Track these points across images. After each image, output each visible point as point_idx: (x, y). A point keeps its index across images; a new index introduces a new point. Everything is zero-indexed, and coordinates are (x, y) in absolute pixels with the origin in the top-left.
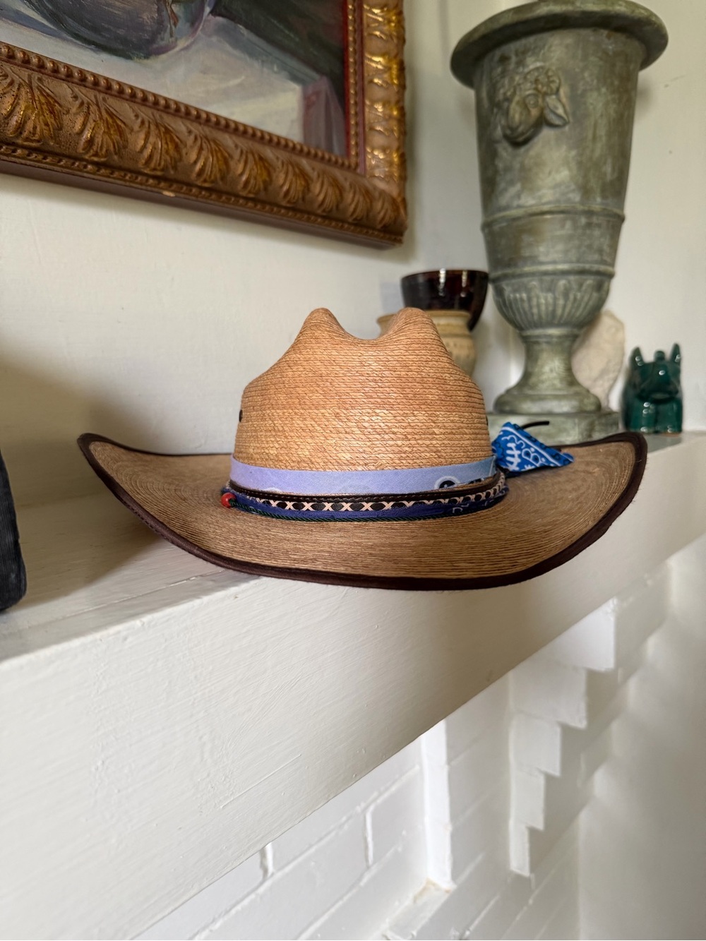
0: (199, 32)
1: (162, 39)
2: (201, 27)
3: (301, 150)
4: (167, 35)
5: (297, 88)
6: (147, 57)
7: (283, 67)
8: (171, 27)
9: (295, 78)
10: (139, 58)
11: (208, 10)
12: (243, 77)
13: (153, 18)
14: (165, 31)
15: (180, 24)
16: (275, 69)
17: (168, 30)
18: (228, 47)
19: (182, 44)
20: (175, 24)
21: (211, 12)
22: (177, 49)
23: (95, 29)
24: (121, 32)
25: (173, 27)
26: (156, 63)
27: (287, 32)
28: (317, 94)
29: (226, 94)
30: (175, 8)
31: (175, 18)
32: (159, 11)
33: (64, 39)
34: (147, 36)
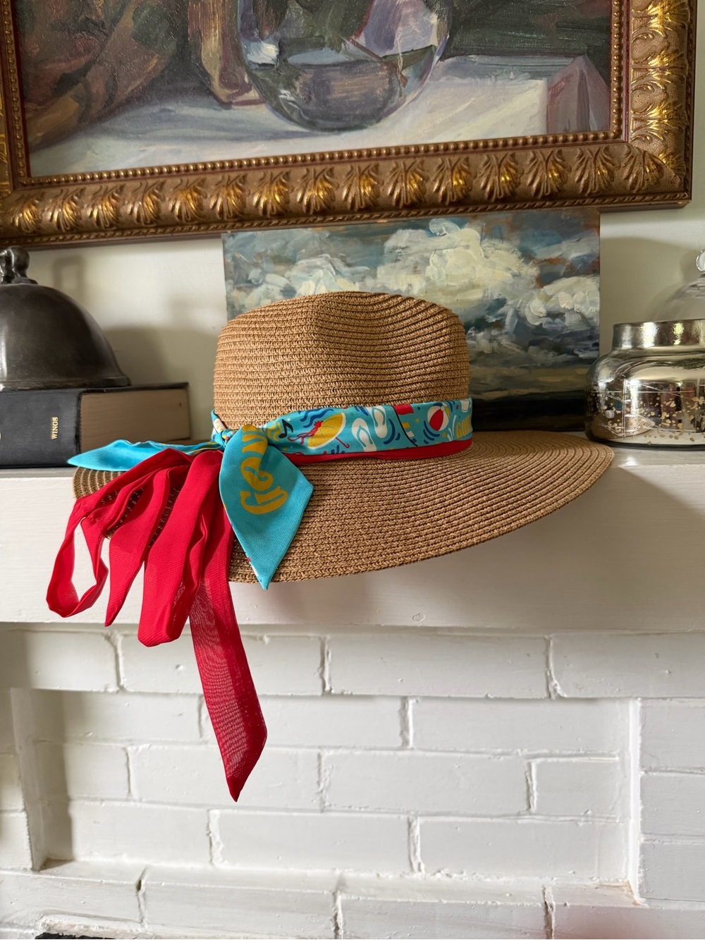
0: (427, 81)
1: (392, 102)
2: (429, 75)
3: (545, 141)
4: (397, 97)
5: (540, 84)
6: (379, 120)
7: (522, 70)
8: (401, 89)
9: (535, 75)
10: (371, 124)
11: (437, 58)
12: (473, 99)
13: (384, 90)
14: (396, 94)
15: (409, 83)
16: (512, 76)
17: (398, 93)
18: (457, 80)
19: (409, 98)
20: (404, 86)
21: (441, 59)
22: (406, 103)
23: (338, 119)
24: (357, 112)
25: (403, 88)
26: (386, 123)
27: (528, 36)
28: (567, 79)
29: (454, 121)
30: (404, 73)
31: (405, 79)
32: (390, 82)
33: (317, 136)
34: (379, 106)
